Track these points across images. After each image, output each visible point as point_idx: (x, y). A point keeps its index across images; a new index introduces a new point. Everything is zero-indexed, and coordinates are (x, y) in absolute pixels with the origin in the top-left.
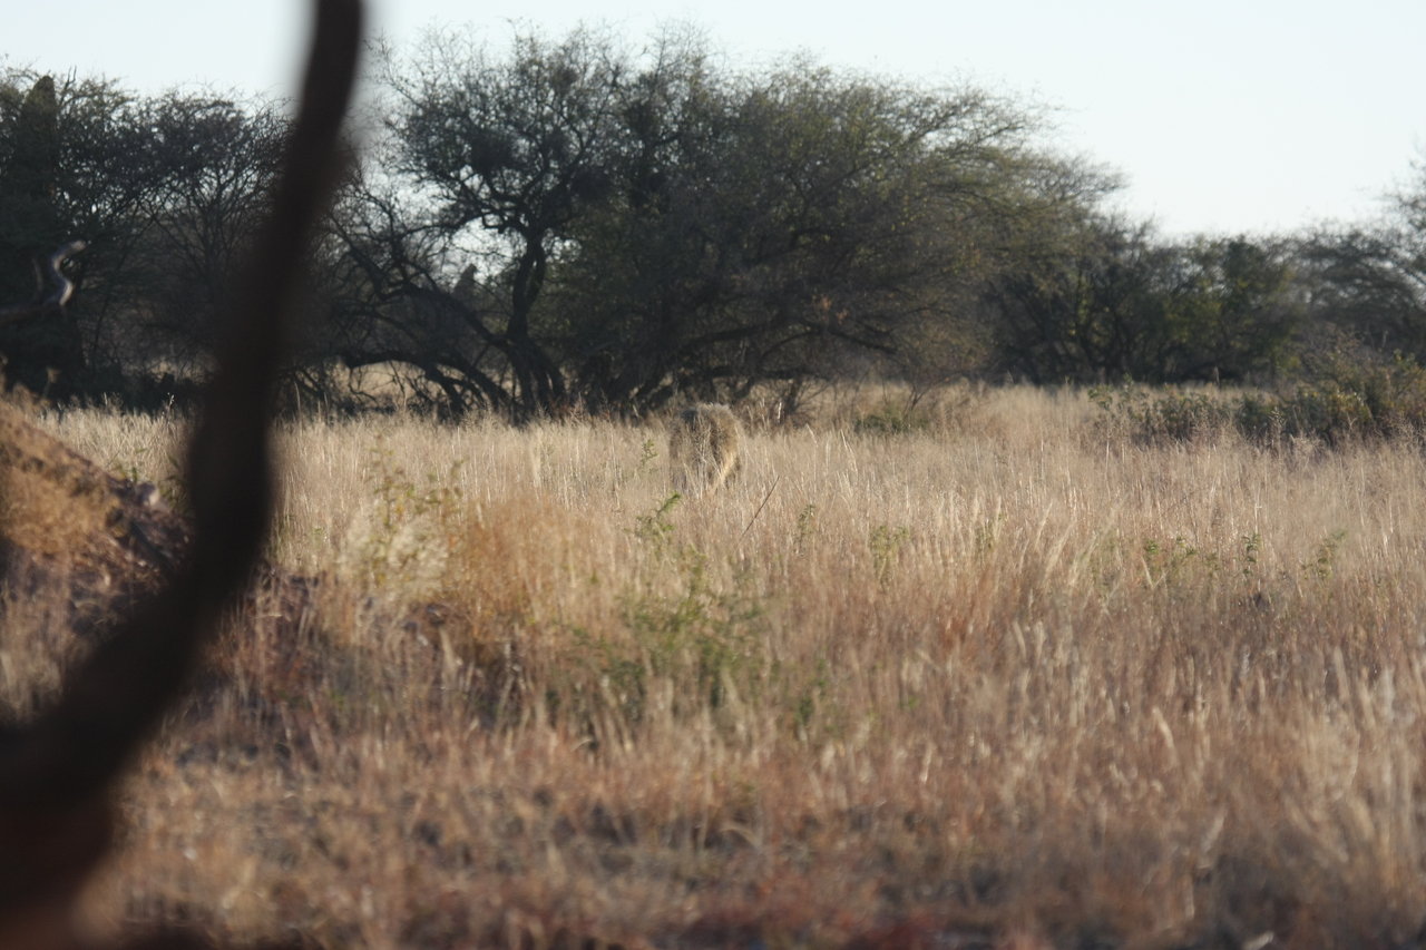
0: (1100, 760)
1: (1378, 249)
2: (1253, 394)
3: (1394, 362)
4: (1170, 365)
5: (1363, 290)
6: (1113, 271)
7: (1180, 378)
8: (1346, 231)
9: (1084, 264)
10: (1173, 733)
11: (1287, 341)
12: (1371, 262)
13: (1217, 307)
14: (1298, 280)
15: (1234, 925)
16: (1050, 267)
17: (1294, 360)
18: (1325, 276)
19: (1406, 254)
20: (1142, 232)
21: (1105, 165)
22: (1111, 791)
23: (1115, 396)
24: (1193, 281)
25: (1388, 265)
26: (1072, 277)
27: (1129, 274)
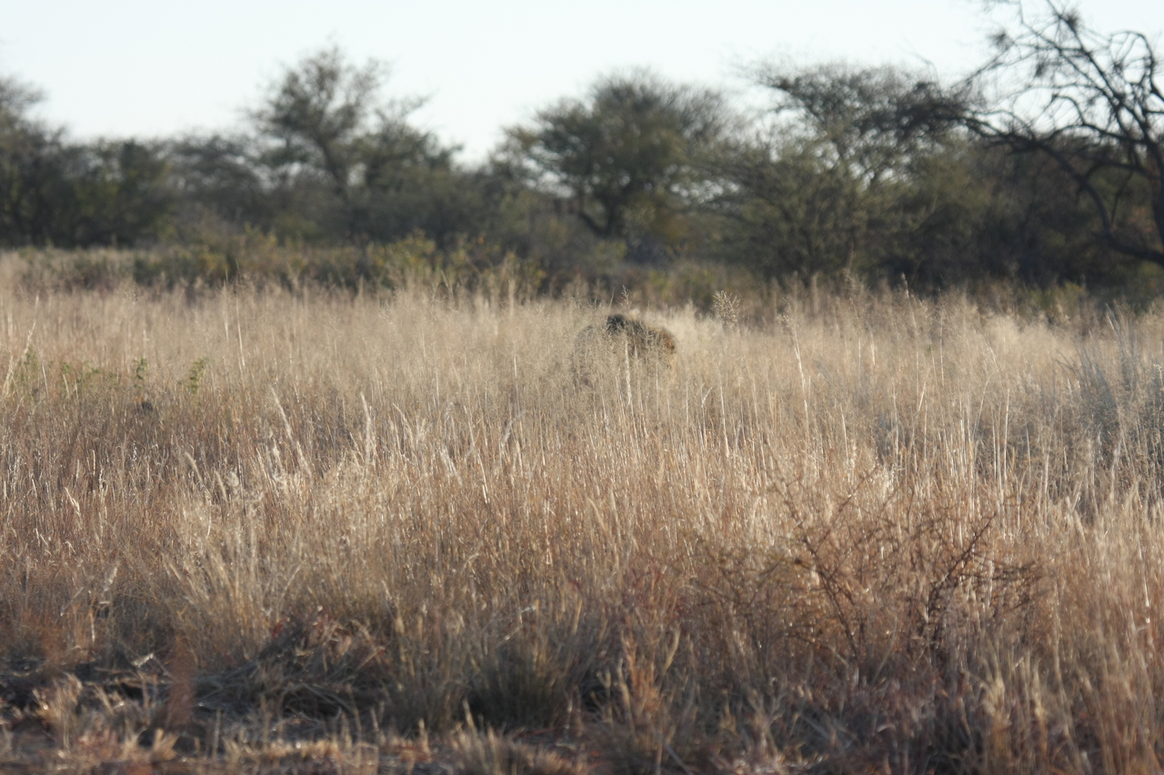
0: (26, 524)
1: (233, 149)
2: (142, 255)
3: (244, 232)
4: (80, 232)
5: (222, 179)
6: (37, 163)
7: (87, 244)
8: (209, 135)
9: (15, 158)
10: (81, 505)
11: (166, 216)
12: (229, 158)
13: (114, 190)
14: (174, 171)
15: (127, 647)
17: (171, 230)
18: (195, 168)
19: (254, 153)
20: (59, 134)
22: (36, 549)
23: (40, 256)
24: (97, 171)
25: (240, 161)
26: (7, 167)
27: (49, 165)
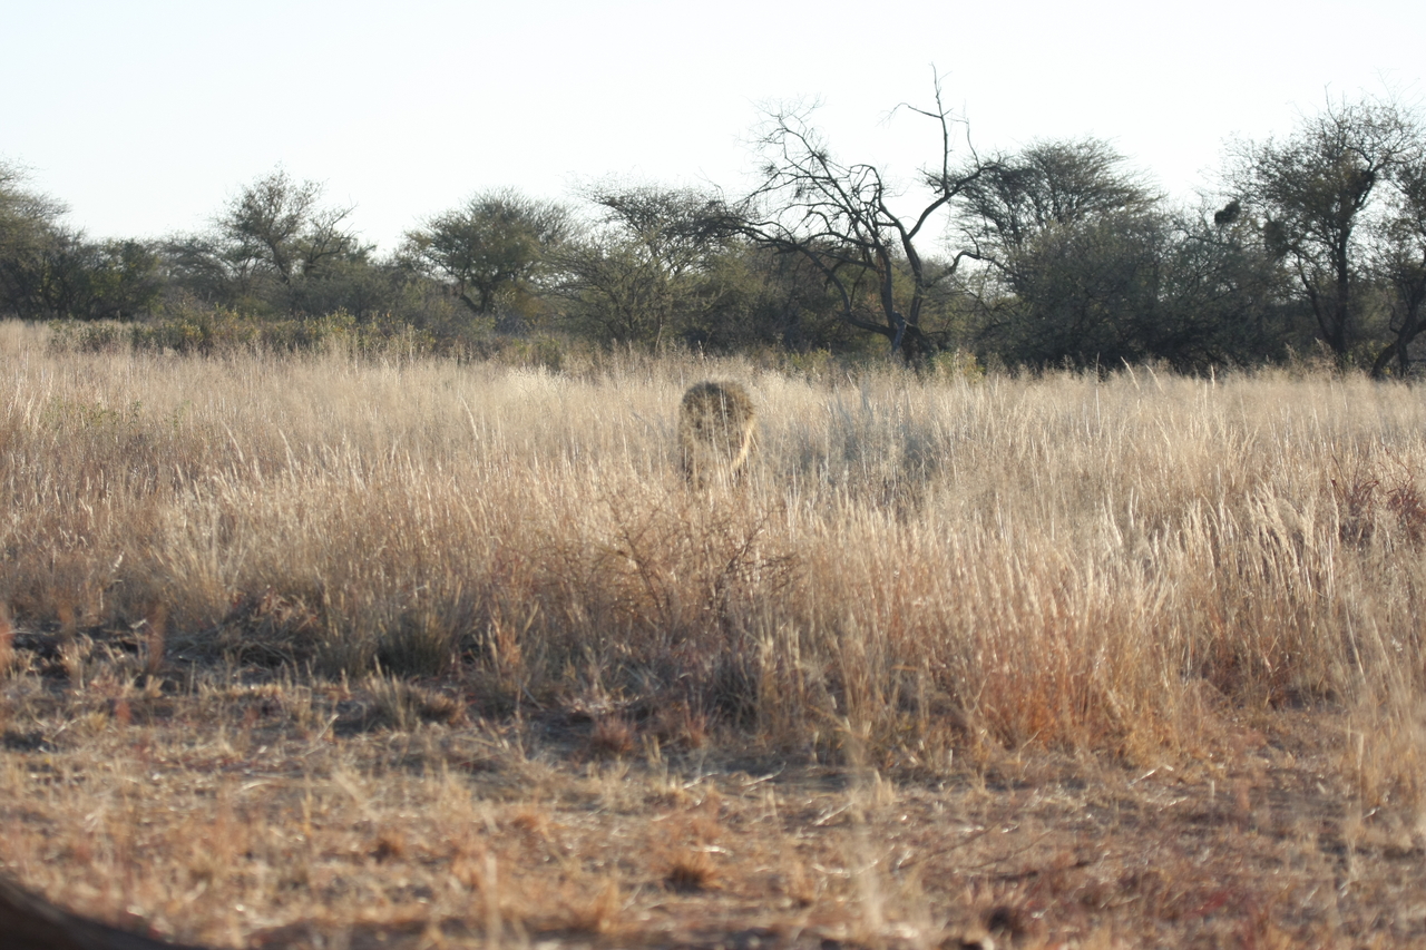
0: (52, 524)
1: (206, 248)
2: (139, 325)
3: (214, 309)
4: (93, 309)
5: (198, 270)
6: (62, 257)
7: (99, 317)
8: (189, 237)
9: (47, 254)
10: (93, 510)
11: (157, 297)
12: (202, 254)
13: (119, 277)
14: (163, 264)
15: (124, 613)
16: (28, 254)
17: (160, 307)
18: (178, 261)
19: (220, 250)
20: (78, 237)
21: (57, 199)
22: (60, 542)
23: (64, 326)
24: (105, 264)
25: (212, 256)
26: (40, 261)
27: (71, 259)
